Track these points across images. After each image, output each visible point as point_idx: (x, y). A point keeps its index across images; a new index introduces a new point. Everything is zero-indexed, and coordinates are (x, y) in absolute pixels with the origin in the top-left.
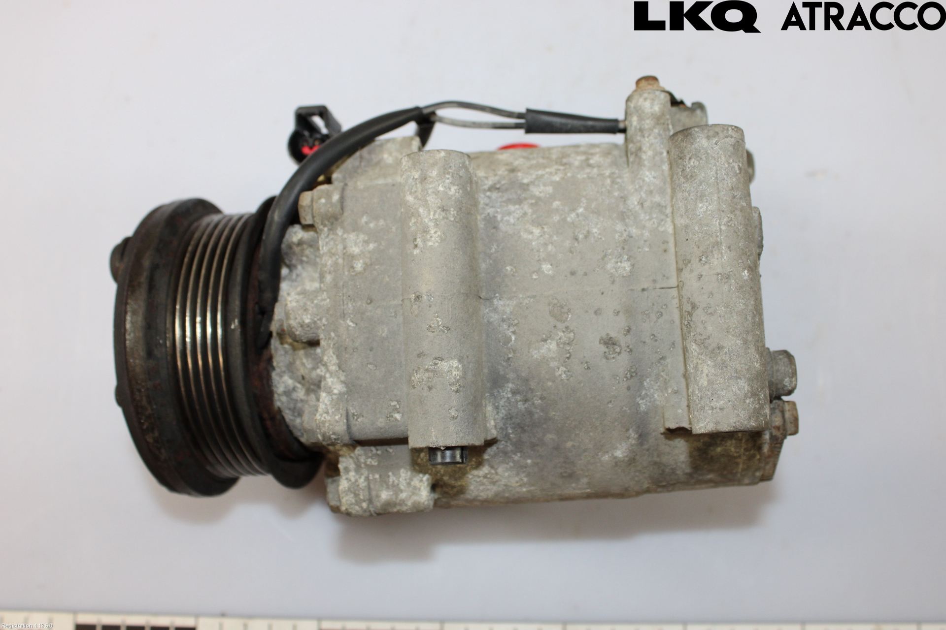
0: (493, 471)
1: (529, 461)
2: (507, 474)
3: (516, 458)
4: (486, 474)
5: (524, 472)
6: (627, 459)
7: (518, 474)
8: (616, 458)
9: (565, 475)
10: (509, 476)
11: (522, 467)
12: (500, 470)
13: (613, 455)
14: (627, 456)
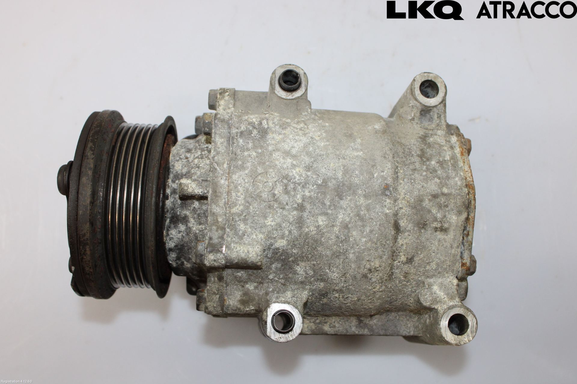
0: (306, 127)
1: (327, 124)
2: (313, 130)
3: (320, 122)
4: (302, 127)
5: (323, 129)
6: (381, 130)
7: (320, 130)
8: (375, 129)
9: (347, 134)
10: (315, 131)
11: (323, 126)
12: (310, 126)
13: (373, 127)
14: (381, 129)
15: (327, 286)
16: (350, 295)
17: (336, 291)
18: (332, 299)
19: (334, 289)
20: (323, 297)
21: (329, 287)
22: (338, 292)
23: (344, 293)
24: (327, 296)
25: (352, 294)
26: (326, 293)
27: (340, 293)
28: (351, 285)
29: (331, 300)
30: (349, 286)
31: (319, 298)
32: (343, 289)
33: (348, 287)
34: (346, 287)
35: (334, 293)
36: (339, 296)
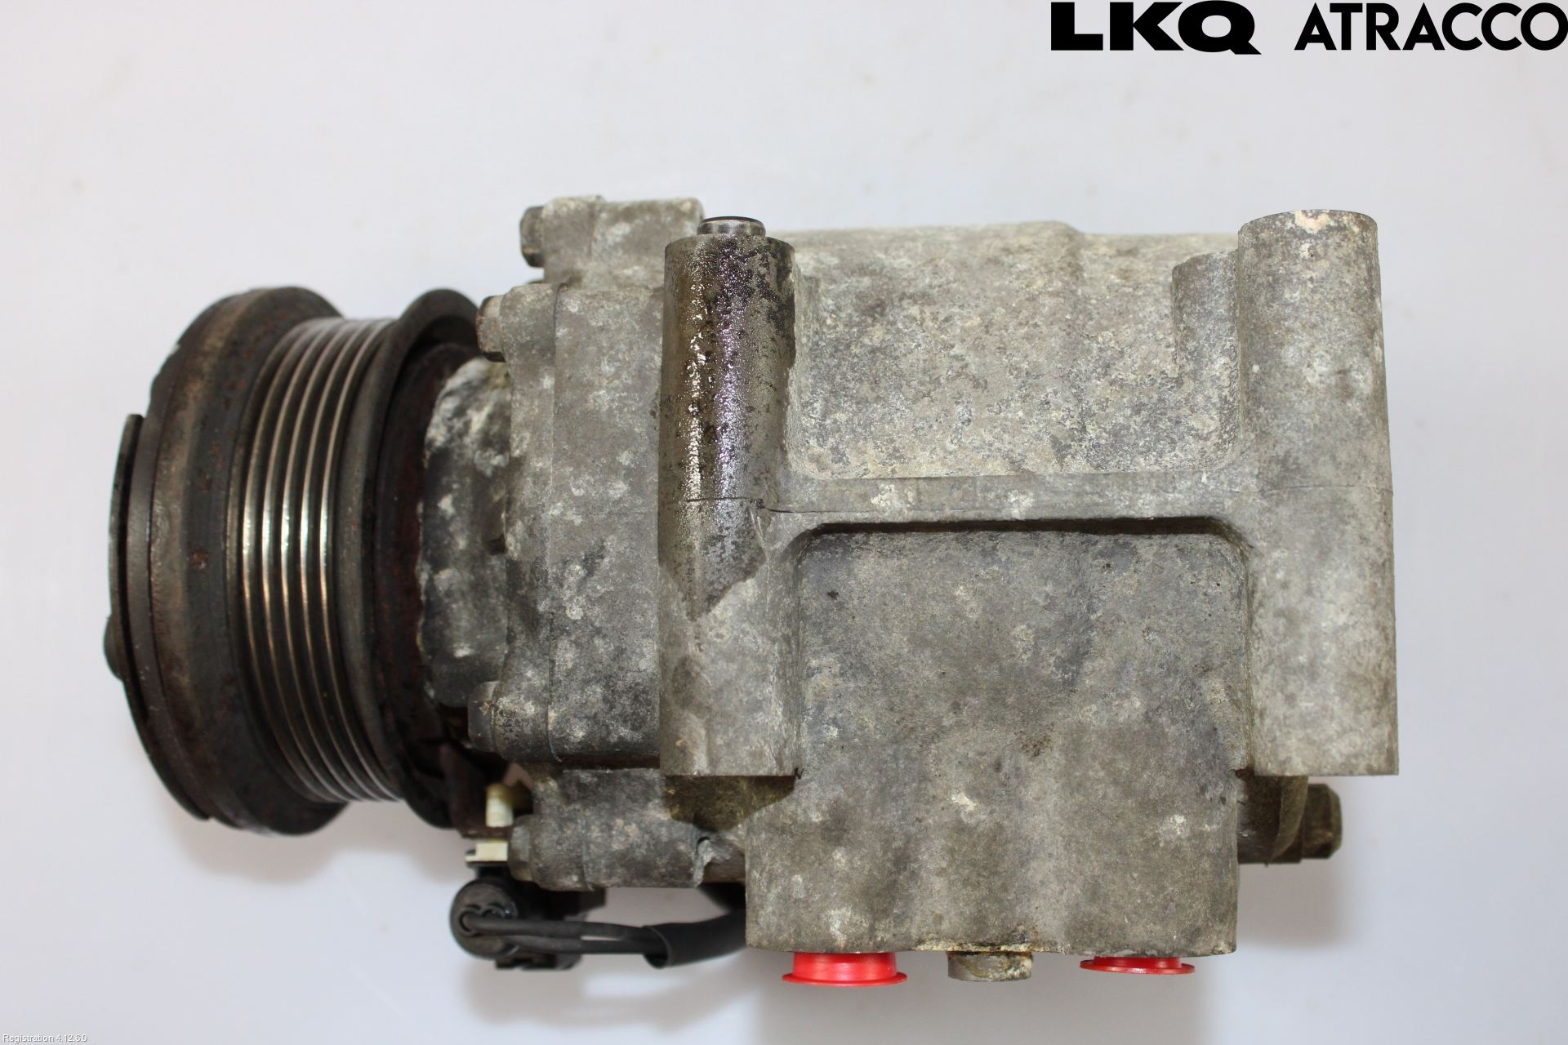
15: (881, 283)
16: (956, 310)
17: (911, 297)
18: (900, 326)
19: (904, 294)
20: (869, 320)
21: (885, 287)
22: (915, 302)
23: (935, 303)
24: (882, 314)
25: (961, 307)
26: (878, 306)
27: (923, 305)
28: (955, 282)
29: (898, 331)
30: (948, 283)
31: (858, 324)
32: (930, 291)
33: (945, 287)
34: (940, 286)
35: (905, 303)
36: (922, 312)
